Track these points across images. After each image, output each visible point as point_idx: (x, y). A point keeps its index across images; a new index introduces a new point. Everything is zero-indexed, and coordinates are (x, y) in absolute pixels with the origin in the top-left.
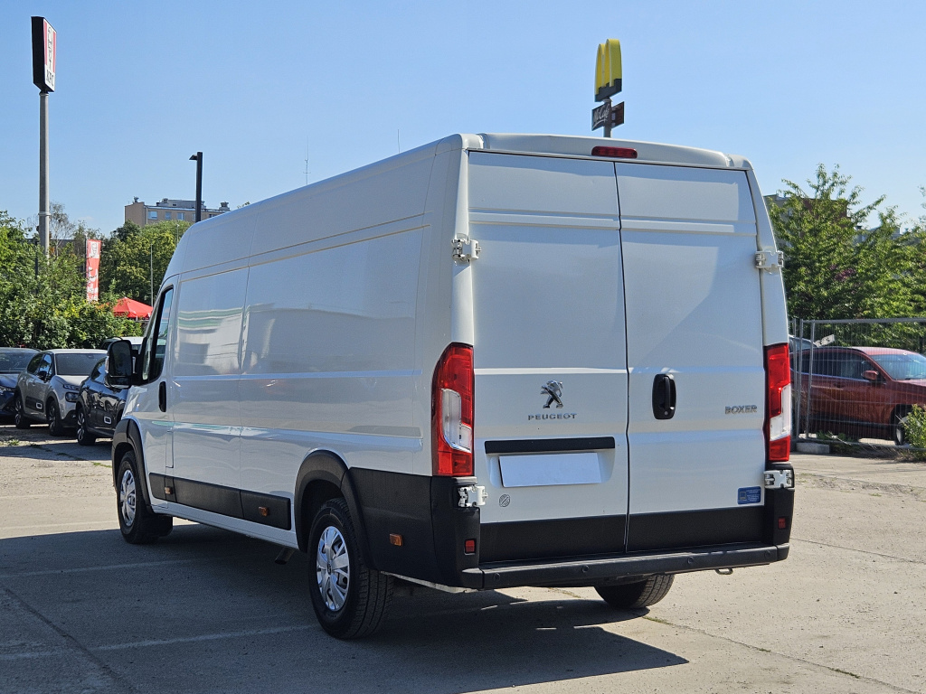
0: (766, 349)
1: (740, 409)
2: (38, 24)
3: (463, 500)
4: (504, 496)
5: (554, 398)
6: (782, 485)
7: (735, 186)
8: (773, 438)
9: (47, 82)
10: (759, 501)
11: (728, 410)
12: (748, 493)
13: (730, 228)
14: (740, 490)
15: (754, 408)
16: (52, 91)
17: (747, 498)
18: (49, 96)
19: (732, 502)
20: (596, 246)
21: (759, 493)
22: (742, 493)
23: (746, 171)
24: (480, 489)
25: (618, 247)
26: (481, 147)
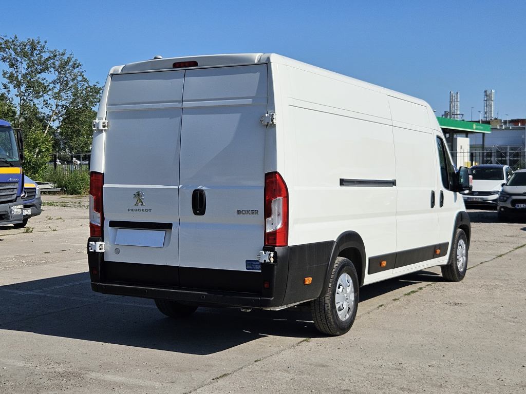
0: (266, 174)
1: (247, 212)
4: (117, 249)
5: (139, 201)
6: (265, 261)
7: (258, 75)
8: (268, 231)
10: (260, 269)
11: (239, 212)
12: (252, 264)
13: (249, 101)
14: (247, 261)
15: (256, 212)
17: (252, 266)
19: (243, 268)
20: (168, 119)
21: (260, 264)
22: (249, 263)
23: (267, 64)
24: (98, 243)
25: (180, 118)
26: (119, 72)
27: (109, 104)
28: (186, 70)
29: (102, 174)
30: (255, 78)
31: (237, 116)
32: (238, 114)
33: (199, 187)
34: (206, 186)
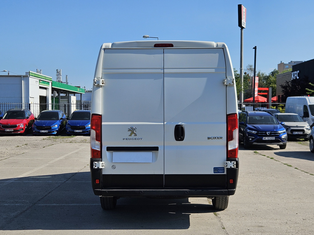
0: (227, 115)
1: (215, 138)
2: (240, 7)
3: (94, 166)
4: (113, 165)
5: (133, 132)
6: (231, 167)
7: (217, 55)
8: (229, 149)
9: (243, 26)
10: (224, 172)
11: (209, 138)
12: (218, 169)
13: (213, 70)
14: (214, 168)
15: (221, 138)
16: (244, 28)
17: (218, 171)
18: (243, 30)
19: (212, 173)
20: (153, 80)
21: (224, 169)
22: (216, 169)
23: (223, 48)
24: (101, 163)
25: (162, 79)
26: (110, 47)
27: (104, 68)
28: (164, 49)
29: (101, 115)
30: (216, 57)
31: (205, 79)
32: (204, 78)
33: (179, 124)
34: (184, 123)
